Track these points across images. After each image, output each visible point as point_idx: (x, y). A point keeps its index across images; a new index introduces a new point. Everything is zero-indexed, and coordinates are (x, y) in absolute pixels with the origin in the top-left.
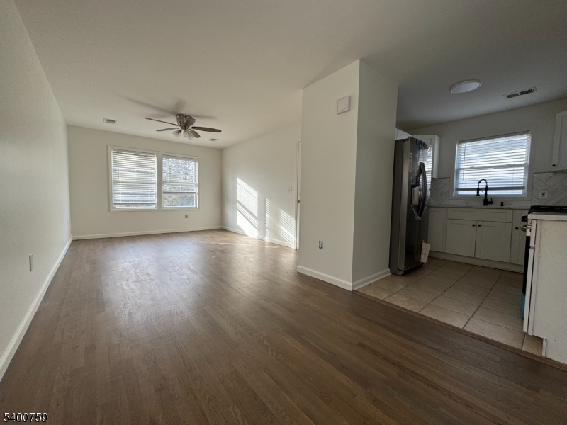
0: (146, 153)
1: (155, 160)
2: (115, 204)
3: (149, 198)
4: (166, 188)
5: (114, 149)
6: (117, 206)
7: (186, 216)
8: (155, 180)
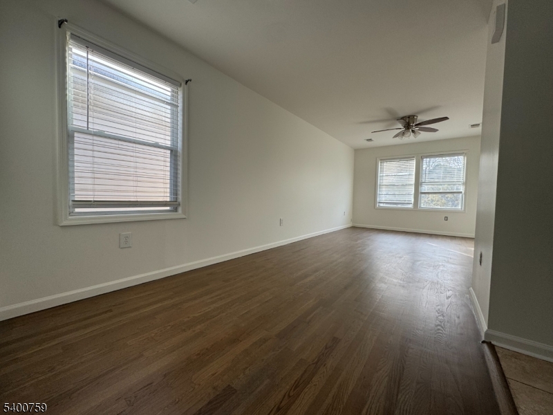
0: (407, 158)
1: (414, 163)
2: (379, 203)
3: (406, 198)
4: (425, 188)
5: (381, 160)
6: (382, 205)
7: (446, 219)
8: (413, 182)
